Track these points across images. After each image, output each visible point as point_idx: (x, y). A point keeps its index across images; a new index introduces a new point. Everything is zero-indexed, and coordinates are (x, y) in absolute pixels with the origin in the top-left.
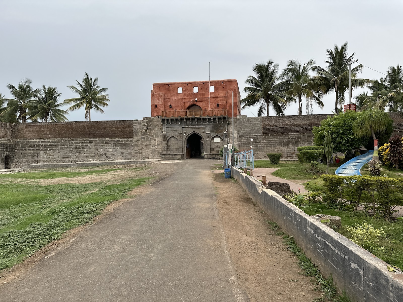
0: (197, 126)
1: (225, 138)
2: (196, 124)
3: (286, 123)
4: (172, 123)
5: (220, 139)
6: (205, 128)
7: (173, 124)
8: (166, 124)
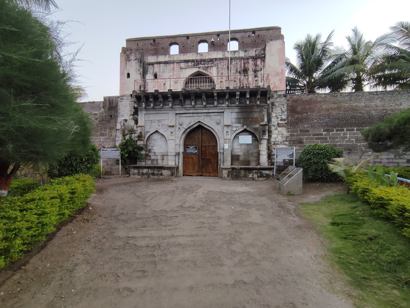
0: (206, 111)
1: (263, 134)
2: (203, 107)
3: (391, 106)
4: (155, 105)
5: (251, 136)
6: (222, 114)
7: (157, 107)
8: (144, 106)
